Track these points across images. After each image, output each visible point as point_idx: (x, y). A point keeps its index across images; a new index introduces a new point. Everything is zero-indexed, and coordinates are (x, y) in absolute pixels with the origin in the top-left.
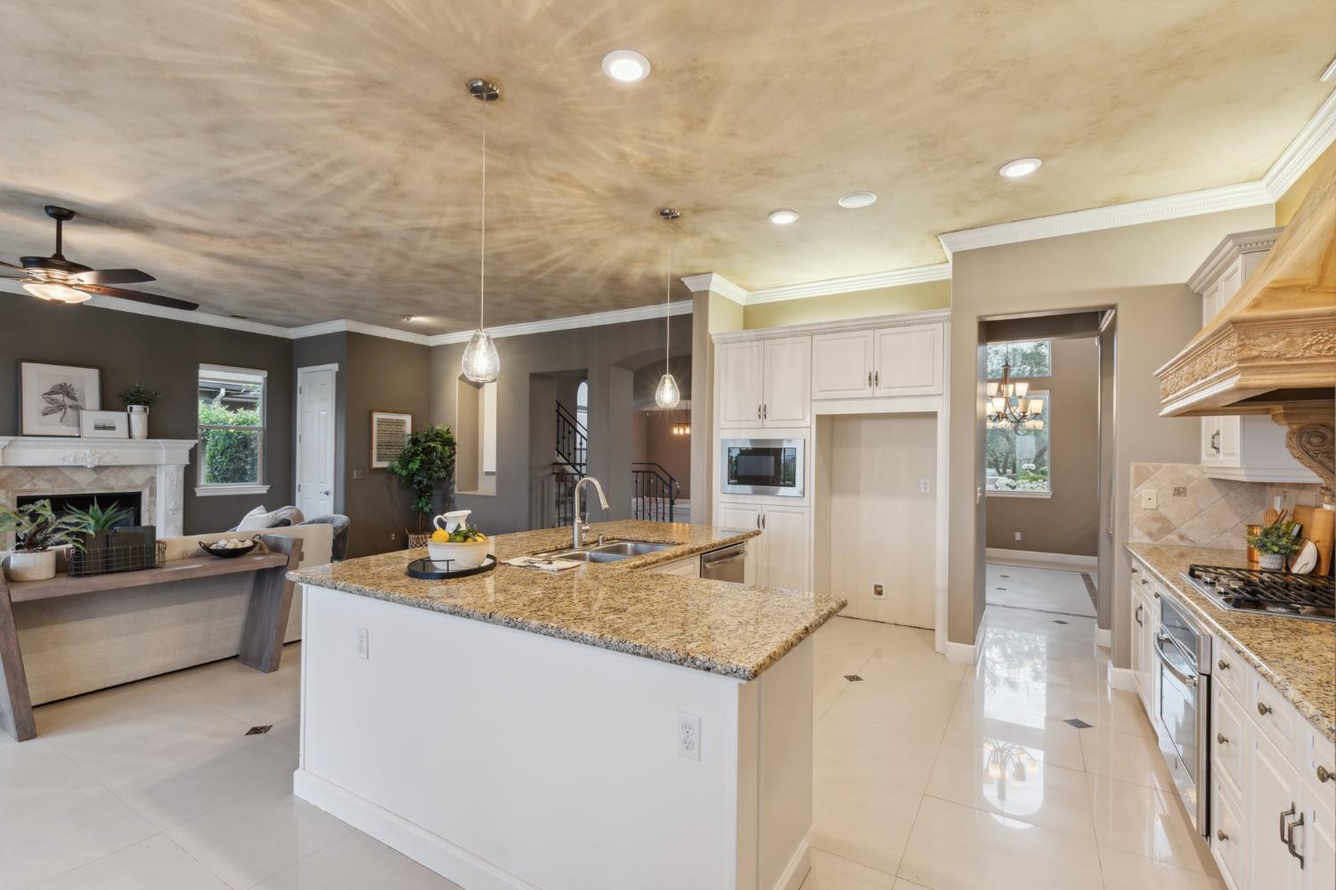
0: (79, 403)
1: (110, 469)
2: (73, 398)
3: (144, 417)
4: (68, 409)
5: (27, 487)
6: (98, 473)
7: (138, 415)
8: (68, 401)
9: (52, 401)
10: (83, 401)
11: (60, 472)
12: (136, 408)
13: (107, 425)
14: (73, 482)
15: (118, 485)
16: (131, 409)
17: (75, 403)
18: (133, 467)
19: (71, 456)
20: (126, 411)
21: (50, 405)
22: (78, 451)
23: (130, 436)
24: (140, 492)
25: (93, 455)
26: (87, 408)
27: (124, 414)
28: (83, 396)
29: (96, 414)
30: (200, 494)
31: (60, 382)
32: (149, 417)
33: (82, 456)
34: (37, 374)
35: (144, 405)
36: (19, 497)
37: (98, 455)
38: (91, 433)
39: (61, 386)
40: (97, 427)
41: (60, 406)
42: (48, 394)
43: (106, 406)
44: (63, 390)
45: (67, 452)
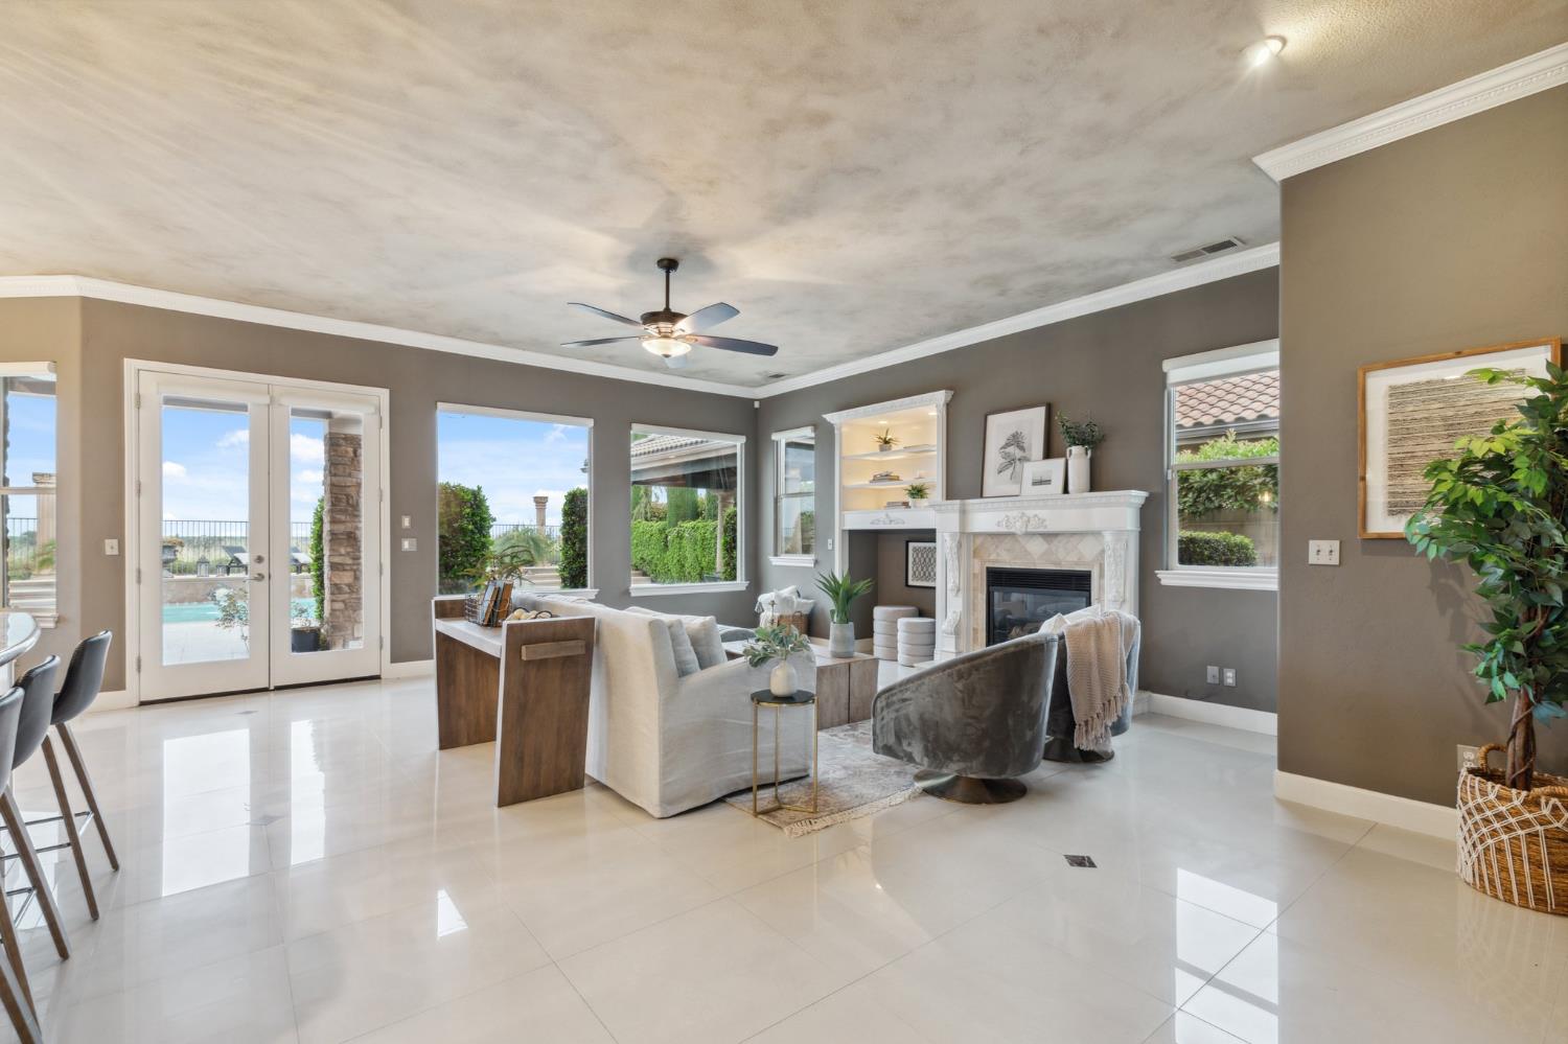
0: (1026, 454)
1: (1059, 538)
2: (1022, 449)
3: (1085, 460)
4: (1018, 462)
5: (993, 557)
6: (1047, 542)
7: (1078, 457)
8: (1018, 453)
9: (1007, 455)
10: (1030, 450)
11: (1013, 541)
12: (1075, 449)
13: (1044, 478)
15: (1066, 559)
16: (1070, 453)
17: (1023, 454)
20: (1065, 456)
21: (1004, 460)
22: (1009, 514)
23: (1066, 490)
24: (1090, 572)
25: (1021, 517)
26: (1033, 458)
27: (1062, 461)
28: (1031, 444)
29: (1037, 466)
30: (1164, 582)
31: (1012, 431)
32: (1092, 461)
33: (1012, 520)
34: (1000, 426)
35: (1083, 445)
36: (988, 568)
37: (1025, 519)
38: (1029, 490)
39: (1014, 436)
40: (1035, 483)
41: (1011, 461)
42: (1003, 448)
43: (1048, 454)
44: (1016, 440)
45: (1001, 516)
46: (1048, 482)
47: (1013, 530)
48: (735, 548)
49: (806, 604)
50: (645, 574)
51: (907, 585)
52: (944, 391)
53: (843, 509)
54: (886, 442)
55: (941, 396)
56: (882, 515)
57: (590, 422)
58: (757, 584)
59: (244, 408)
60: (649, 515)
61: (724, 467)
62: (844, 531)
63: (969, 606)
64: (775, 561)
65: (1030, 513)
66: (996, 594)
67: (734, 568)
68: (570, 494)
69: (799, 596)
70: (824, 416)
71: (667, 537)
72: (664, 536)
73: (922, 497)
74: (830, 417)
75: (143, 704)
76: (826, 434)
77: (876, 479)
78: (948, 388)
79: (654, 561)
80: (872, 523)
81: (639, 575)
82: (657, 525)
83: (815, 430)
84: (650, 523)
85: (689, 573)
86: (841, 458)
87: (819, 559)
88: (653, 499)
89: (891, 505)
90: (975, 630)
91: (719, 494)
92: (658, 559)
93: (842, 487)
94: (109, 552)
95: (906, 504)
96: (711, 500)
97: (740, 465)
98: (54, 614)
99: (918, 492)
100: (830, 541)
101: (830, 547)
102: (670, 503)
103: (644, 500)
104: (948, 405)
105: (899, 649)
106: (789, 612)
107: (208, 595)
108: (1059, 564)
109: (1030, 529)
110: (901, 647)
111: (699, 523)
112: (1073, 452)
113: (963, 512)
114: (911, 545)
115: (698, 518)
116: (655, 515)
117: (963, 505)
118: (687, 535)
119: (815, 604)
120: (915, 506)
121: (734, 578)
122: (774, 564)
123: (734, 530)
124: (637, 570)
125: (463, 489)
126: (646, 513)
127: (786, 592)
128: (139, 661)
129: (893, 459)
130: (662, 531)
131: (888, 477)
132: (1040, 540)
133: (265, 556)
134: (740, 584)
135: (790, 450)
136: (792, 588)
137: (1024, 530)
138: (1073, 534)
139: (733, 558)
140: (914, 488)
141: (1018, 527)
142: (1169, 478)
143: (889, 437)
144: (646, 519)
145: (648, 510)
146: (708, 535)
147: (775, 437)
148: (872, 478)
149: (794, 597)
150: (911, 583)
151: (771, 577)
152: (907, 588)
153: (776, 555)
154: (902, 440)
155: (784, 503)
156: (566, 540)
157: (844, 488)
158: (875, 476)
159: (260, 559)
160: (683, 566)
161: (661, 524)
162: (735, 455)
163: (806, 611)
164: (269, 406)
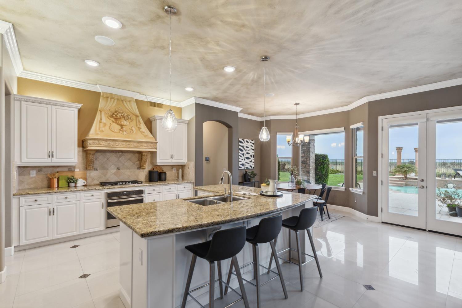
59: (417, 124)
75: (383, 223)
94: (374, 175)
98: (362, 191)
107: (445, 185)
128: (382, 209)
133: (425, 179)
159: (422, 180)
164: (426, 122)
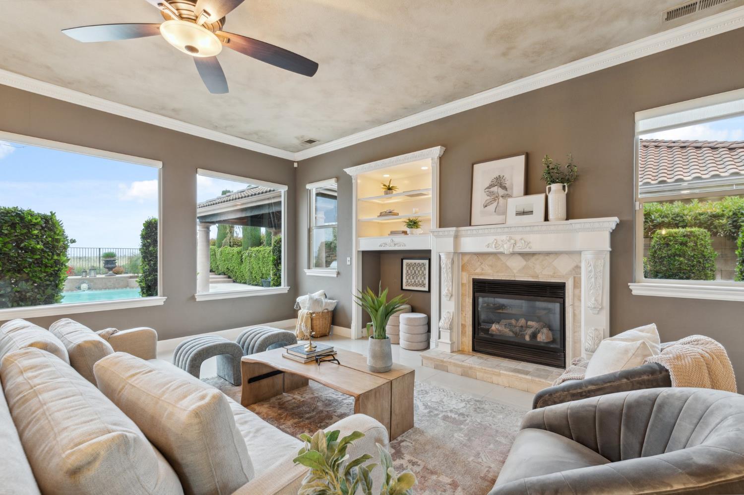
0: (509, 192)
1: (536, 257)
2: (505, 188)
3: (563, 196)
4: (501, 198)
5: (478, 271)
6: (526, 260)
7: (557, 194)
8: (501, 192)
9: (491, 194)
10: (512, 189)
11: (499, 259)
12: (554, 187)
13: (526, 210)
14: (508, 268)
15: (543, 274)
16: (550, 189)
17: (506, 192)
18: (557, 254)
19: (493, 243)
20: (545, 192)
21: (489, 198)
22: (498, 237)
23: (546, 219)
24: (565, 283)
25: (509, 241)
26: (514, 195)
27: (543, 196)
28: (512, 185)
29: (519, 201)
30: (634, 292)
31: (496, 175)
32: (568, 196)
33: (500, 243)
34: (484, 173)
35: (562, 182)
36: (473, 279)
37: (513, 241)
38: (513, 219)
39: (497, 179)
40: (518, 214)
41: (495, 197)
42: (488, 188)
43: (528, 190)
44: (499, 182)
45: (491, 239)
46: (531, 212)
47: (501, 250)
48: (280, 263)
49: (331, 303)
50: (229, 277)
51: (402, 289)
52: (440, 147)
53: (358, 236)
54: (390, 189)
55: (437, 151)
56: (388, 240)
57: (160, 164)
58: (295, 289)
60: (232, 244)
61: (274, 211)
62: (358, 251)
63: (460, 308)
64: (308, 272)
65: (517, 237)
66: (480, 300)
67: (280, 277)
68: (147, 222)
69: (326, 297)
70: (345, 170)
71: (242, 256)
72: (240, 255)
73: (417, 227)
74: (349, 171)
76: (346, 183)
77: (381, 215)
78: (442, 145)
79: (235, 270)
80: (381, 246)
81: (225, 278)
82: (236, 249)
83: (338, 181)
84: (232, 248)
85: (255, 277)
86: (357, 200)
87: (340, 271)
88: (235, 235)
89: (393, 233)
90: (463, 326)
91: (273, 230)
92: (237, 269)
93: (358, 221)
95: (405, 233)
96: (269, 235)
97: (283, 209)
99: (413, 224)
100: (348, 259)
101: (348, 263)
102: (244, 236)
103: (229, 235)
104: (441, 158)
105: (401, 336)
106: (319, 310)
108: (537, 277)
109: (517, 249)
110: (402, 334)
111: (261, 248)
112: (552, 189)
113: (457, 237)
114: (405, 262)
115: (261, 245)
116: (235, 244)
117: (457, 231)
118: (254, 255)
119: (338, 303)
120: (412, 234)
121: (279, 285)
122: (307, 274)
123: (280, 251)
124: (225, 274)
125: (31, 214)
126: (230, 243)
127: (317, 295)
129: (393, 201)
130: (239, 253)
131: (390, 213)
132: (520, 258)
134: (284, 288)
135: (319, 198)
136: (321, 292)
137: (511, 250)
138: (548, 254)
139: (279, 270)
140: (411, 221)
141: (506, 248)
142: (637, 208)
143: (391, 186)
144: (230, 246)
145: (231, 241)
146: (266, 255)
147: (308, 186)
148: (379, 215)
149: (323, 298)
150: (405, 287)
151: (306, 284)
152: (402, 291)
153: (309, 268)
154: (401, 186)
155: (315, 232)
156: (144, 258)
157: (359, 220)
158: (381, 213)
160: (252, 273)
161: (239, 249)
162: (280, 203)
163: (331, 308)
